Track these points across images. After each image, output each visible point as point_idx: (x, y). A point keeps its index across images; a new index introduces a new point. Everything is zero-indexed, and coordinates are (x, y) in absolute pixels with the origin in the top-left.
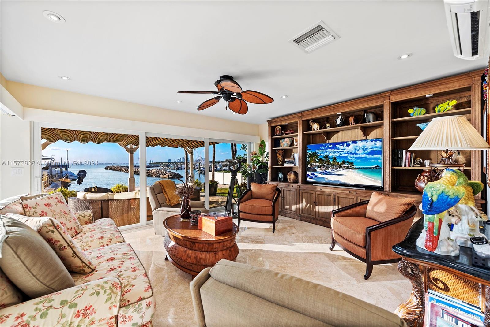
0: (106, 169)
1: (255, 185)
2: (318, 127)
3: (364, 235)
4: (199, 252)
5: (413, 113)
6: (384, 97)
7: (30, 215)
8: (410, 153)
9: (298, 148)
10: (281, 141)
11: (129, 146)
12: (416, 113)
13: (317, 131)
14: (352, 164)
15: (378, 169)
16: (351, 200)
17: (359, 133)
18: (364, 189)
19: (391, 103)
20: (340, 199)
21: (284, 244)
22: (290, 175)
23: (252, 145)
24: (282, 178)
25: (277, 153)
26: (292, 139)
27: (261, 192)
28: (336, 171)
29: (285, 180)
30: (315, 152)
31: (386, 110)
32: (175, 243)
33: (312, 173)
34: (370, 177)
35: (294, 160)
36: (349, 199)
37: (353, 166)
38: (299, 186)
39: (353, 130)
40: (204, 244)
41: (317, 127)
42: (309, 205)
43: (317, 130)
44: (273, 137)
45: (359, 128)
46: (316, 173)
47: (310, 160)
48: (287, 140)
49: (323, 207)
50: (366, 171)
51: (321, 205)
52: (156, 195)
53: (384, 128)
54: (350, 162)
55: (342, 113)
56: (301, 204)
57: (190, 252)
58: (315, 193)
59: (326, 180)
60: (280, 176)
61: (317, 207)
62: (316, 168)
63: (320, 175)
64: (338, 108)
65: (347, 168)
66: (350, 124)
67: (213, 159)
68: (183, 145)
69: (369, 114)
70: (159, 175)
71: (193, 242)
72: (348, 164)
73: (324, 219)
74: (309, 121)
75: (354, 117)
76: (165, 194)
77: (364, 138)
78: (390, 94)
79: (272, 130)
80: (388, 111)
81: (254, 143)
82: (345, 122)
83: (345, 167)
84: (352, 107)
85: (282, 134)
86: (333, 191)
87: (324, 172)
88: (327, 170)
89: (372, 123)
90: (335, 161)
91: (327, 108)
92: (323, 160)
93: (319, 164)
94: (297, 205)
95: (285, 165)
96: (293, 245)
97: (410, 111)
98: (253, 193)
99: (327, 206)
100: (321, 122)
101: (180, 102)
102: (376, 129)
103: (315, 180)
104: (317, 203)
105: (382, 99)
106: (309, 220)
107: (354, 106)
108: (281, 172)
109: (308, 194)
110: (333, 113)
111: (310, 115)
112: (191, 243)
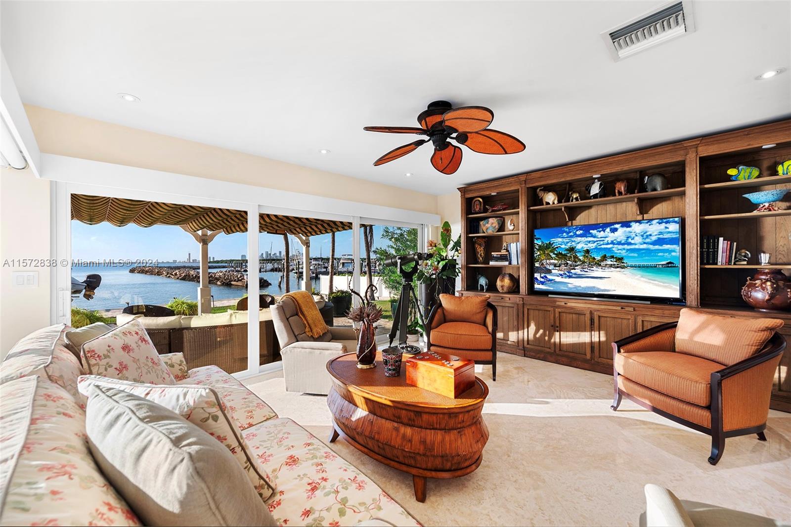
0: (132, 272)
1: (449, 298)
2: (555, 199)
3: (707, 386)
4: (428, 431)
5: (737, 176)
6: (687, 149)
7: (99, 372)
8: (729, 242)
9: (518, 234)
10: (481, 223)
11: (200, 233)
12: (742, 175)
13: (554, 205)
14: (620, 259)
15: (671, 267)
16: (625, 322)
17: (630, 208)
18: (649, 303)
19: (700, 158)
20: (602, 319)
21: (526, 402)
22: (502, 280)
23: (426, 229)
24: (486, 285)
25: (475, 242)
26: (502, 219)
27: (462, 310)
28: (589, 271)
29: (492, 288)
30: (550, 243)
31: (690, 169)
32: (367, 413)
33: (542, 276)
34: (655, 280)
35: (508, 255)
36: (620, 320)
37: (623, 263)
38: (522, 299)
39: (618, 204)
40: (441, 416)
41: (553, 199)
42: (541, 331)
43: (554, 203)
44: (470, 216)
45: (634, 201)
46: (551, 275)
47: (538, 255)
48: (493, 221)
49: (570, 334)
50: (648, 270)
51: (566, 331)
52: (287, 319)
53: (687, 200)
54: (616, 258)
55: (601, 175)
56: (526, 330)
57: (408, 431)
58: (555, 311)
59: (570, 286)
60: (483, 281)
61: (557, 334)
62: (550, 268)
63: (558, 279)
64: (597, 166)
65: (611, 266)
66: (617, 194)
67: (331, 254)
68: (295, 230)
69: (654, 177)
70: (229, 281)
71: (417, 412)
72: (612, 260)
73: (571, 354)
74: (537, 189)
75: (625, 181)
76: (302, 317)
77: (640, 218)
78: (699, 142)
79: (468, 205)
80: (695, 171)
81: (430, 225)
82: (607, 190)
83: (606, 265)
84: (625, 165)
85: (485, 211)
86: (589, 306)
87: (565, 274)
88: (572, 271)
89: (660, 191)
90: (587, 257)
91: (577, 167)
92: (565, 255)
93: (556, 262)
94: (518, 331)
95: (492, 263)
96: (547, 403)
97: (732, 172)
98: (447, 311)
99: (578, 333)
100: (563, 191)
101: (326, 152)
102: (662, 202)
103: (550, 287)
104: (558, 327)
105: (682, 152)
106: (542, 356)
107: (629, 162)
108: (482, 275)
109: (540, 312)
110: (588, 175)
111: (542, 179)
112: (412, 414)
